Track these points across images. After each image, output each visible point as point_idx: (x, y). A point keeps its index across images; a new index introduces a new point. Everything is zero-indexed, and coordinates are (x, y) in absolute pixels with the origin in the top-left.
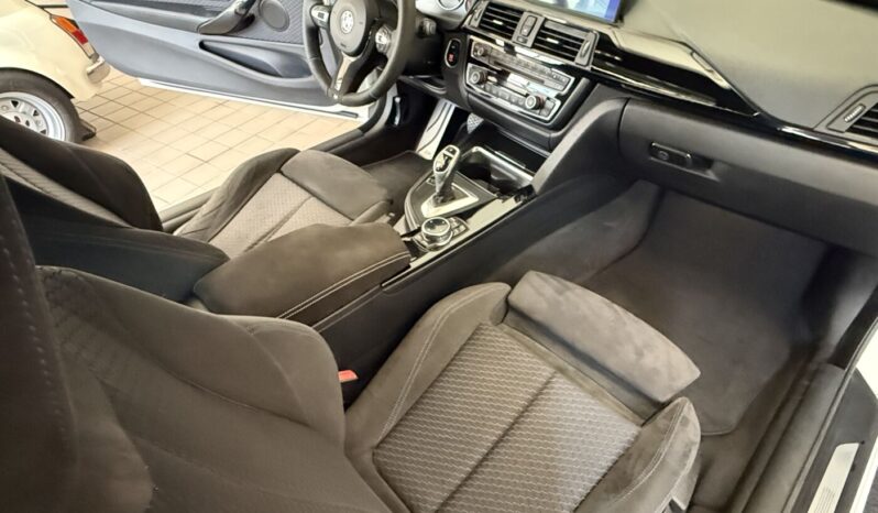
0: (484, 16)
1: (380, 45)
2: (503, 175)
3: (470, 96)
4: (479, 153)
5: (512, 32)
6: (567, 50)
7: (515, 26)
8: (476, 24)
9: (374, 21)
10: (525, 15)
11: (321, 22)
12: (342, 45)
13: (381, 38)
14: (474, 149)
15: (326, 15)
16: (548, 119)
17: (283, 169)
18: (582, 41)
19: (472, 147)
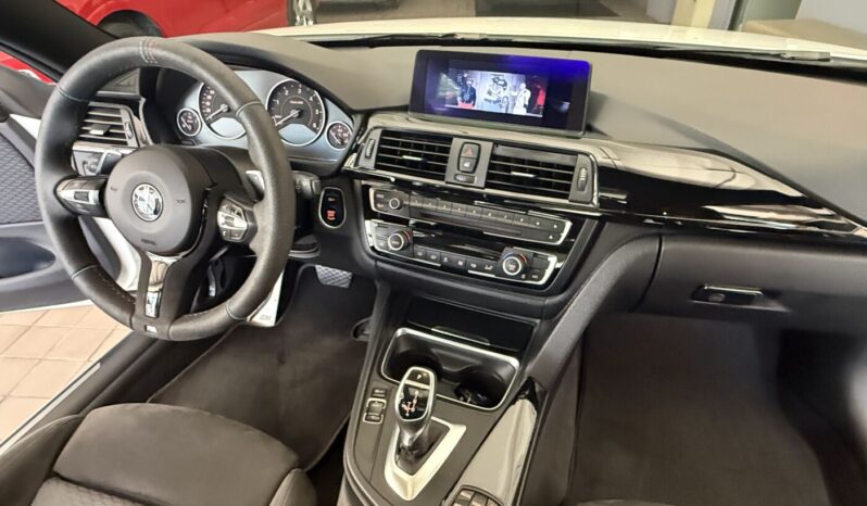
0: (380, 150)
1: (231, 233)
2: (464, 363)
3: (379, 264)
4: (407, 337)
5: (443, 169)
6: (549, 185)
7: (445, 160)
8: (370, 164)
9: (206, 194)
10: (457, 143)
11: (84, 206)
12: (146, 241)
13: (230, 221)
14: (400, 332)
15: (93, 195)
16: (542, 282)
17: (59, 467)
18: (572, 168)
19: (396, 330)
